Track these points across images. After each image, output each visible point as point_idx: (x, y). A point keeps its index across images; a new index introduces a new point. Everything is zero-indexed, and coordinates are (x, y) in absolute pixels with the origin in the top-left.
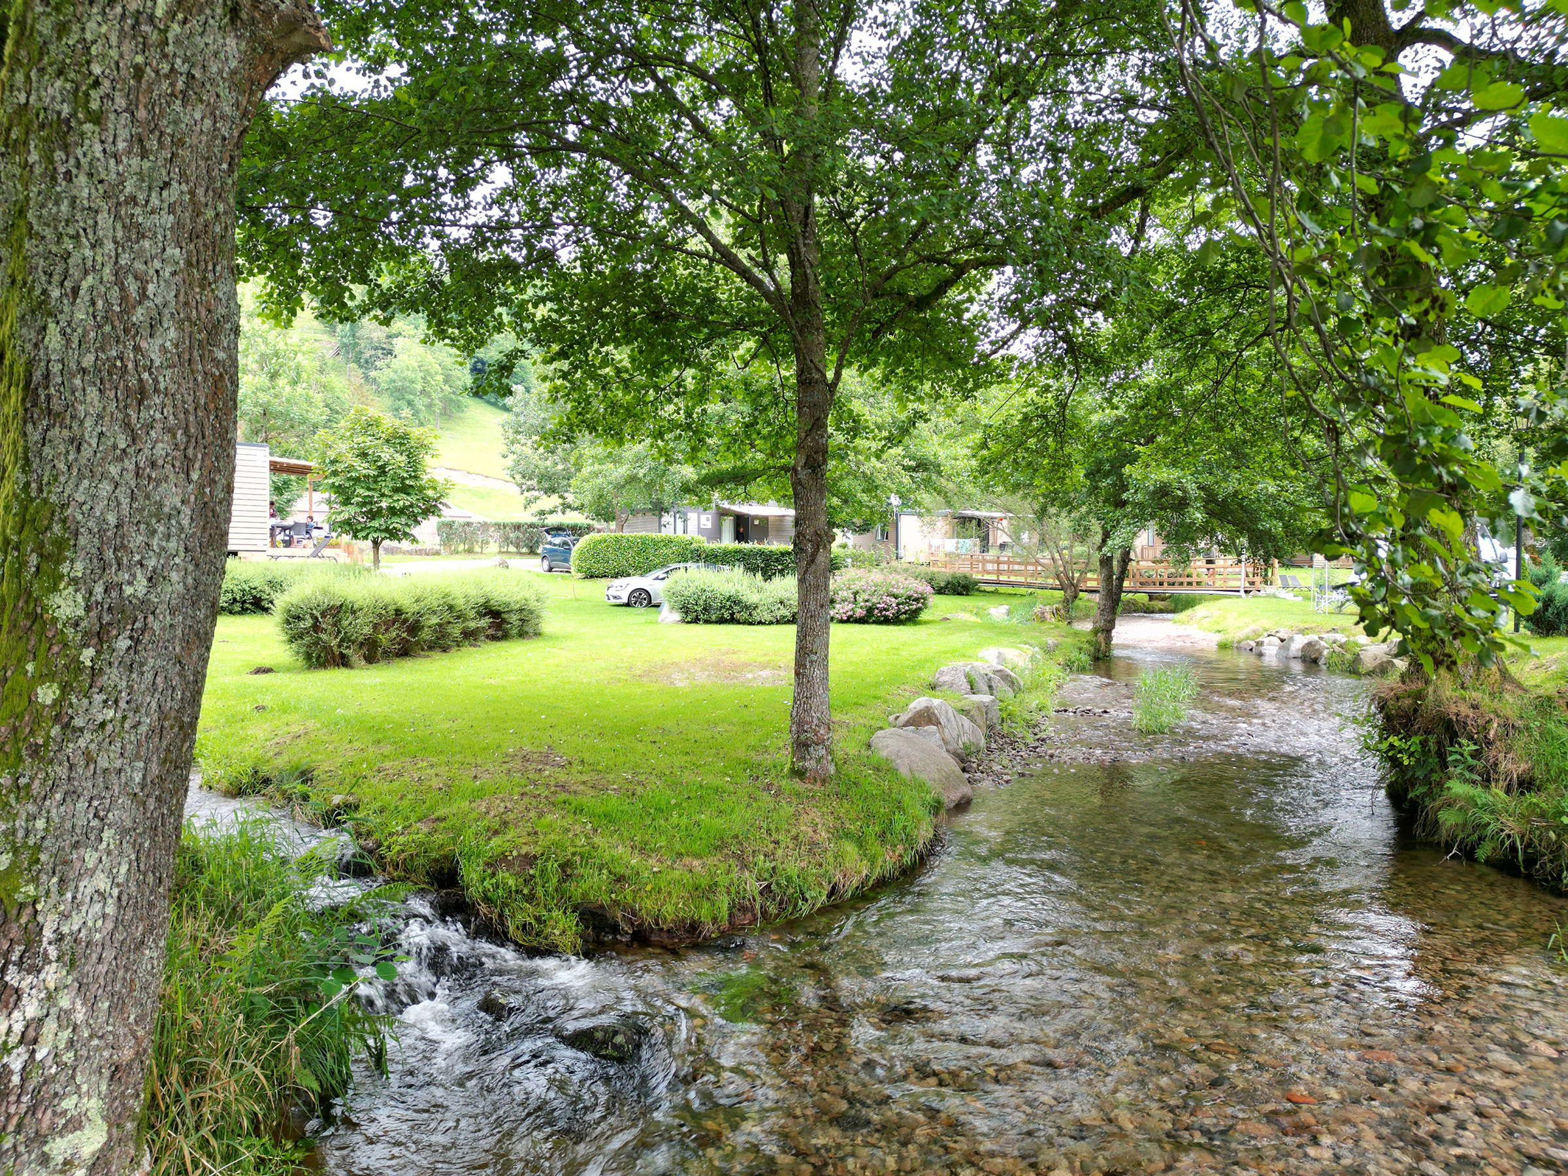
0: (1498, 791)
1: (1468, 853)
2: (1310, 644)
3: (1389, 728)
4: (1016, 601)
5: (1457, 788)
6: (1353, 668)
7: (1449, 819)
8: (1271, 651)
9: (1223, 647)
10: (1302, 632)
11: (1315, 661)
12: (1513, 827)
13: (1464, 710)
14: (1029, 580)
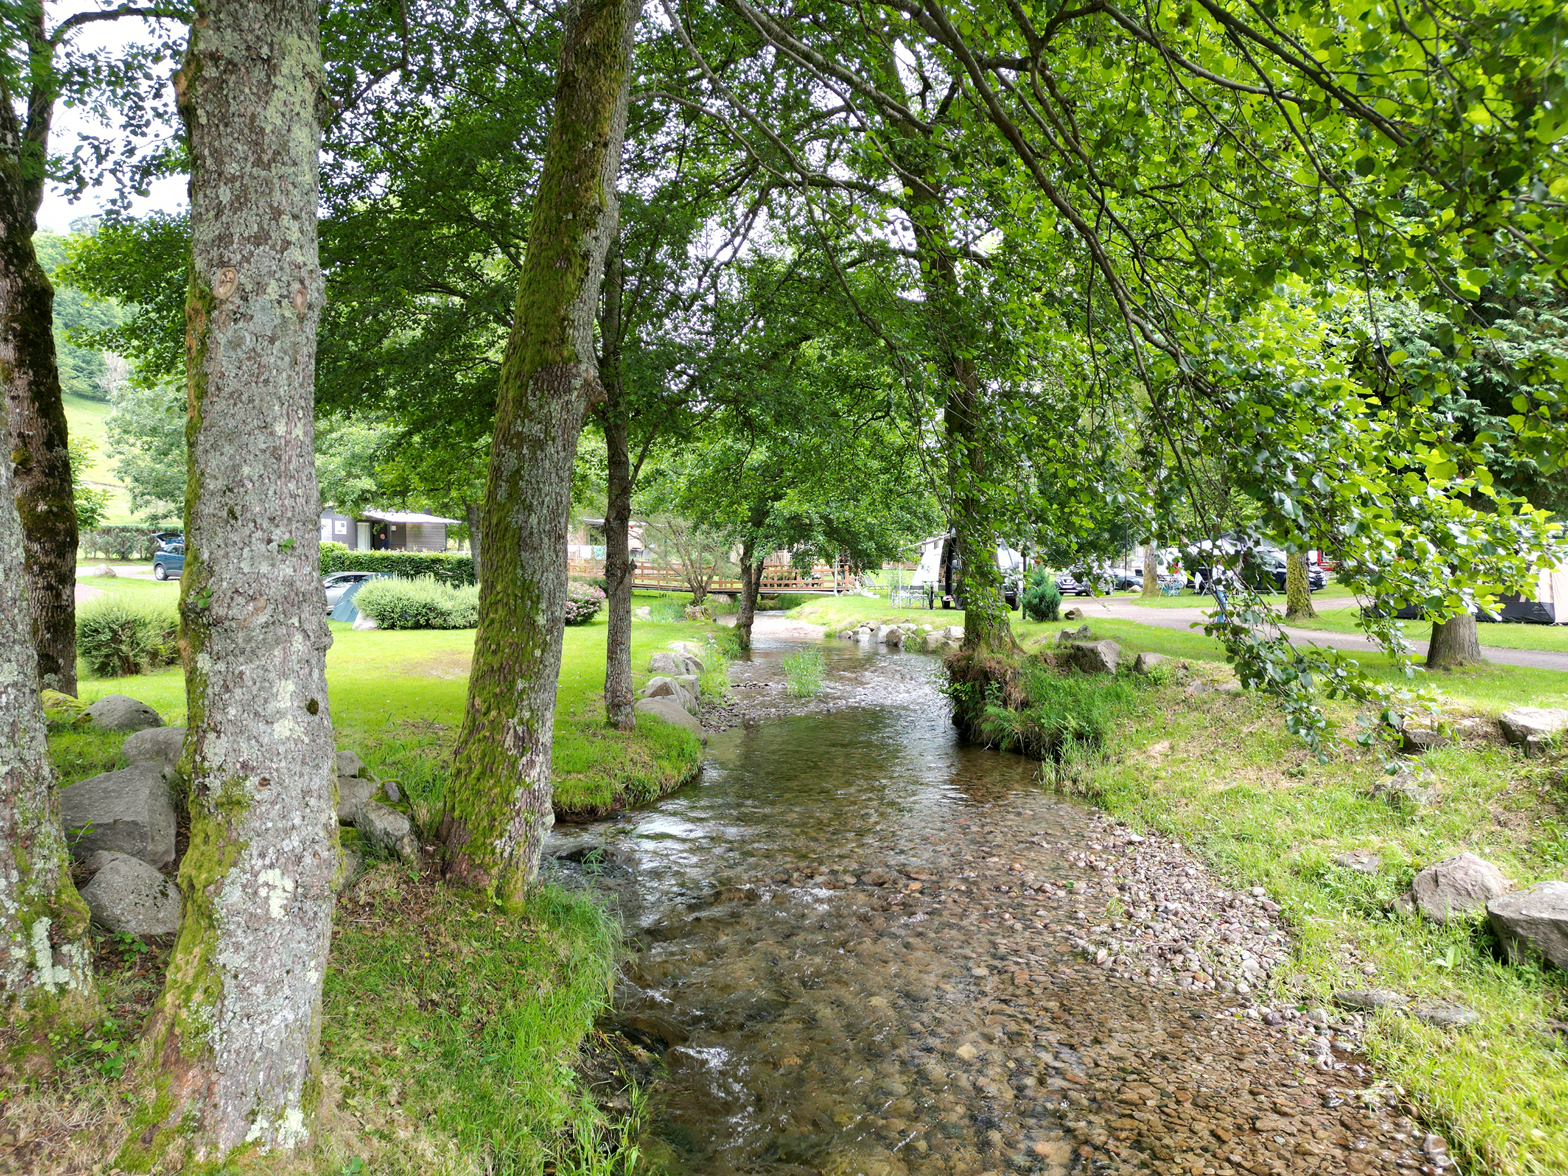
0: (1011, 709)
1: (996, 747)
2: (892, 632)
3: (953, 679)
4: (655, 602)
5: (991, 710)
6: (923, 649)
7: (987, 727)
8: (865, 638)
9: (828, 636)
10: (884, 623)
11: (896, 645)
12: (1018, 728)
13: (993, 664)
14: (662, 583)
